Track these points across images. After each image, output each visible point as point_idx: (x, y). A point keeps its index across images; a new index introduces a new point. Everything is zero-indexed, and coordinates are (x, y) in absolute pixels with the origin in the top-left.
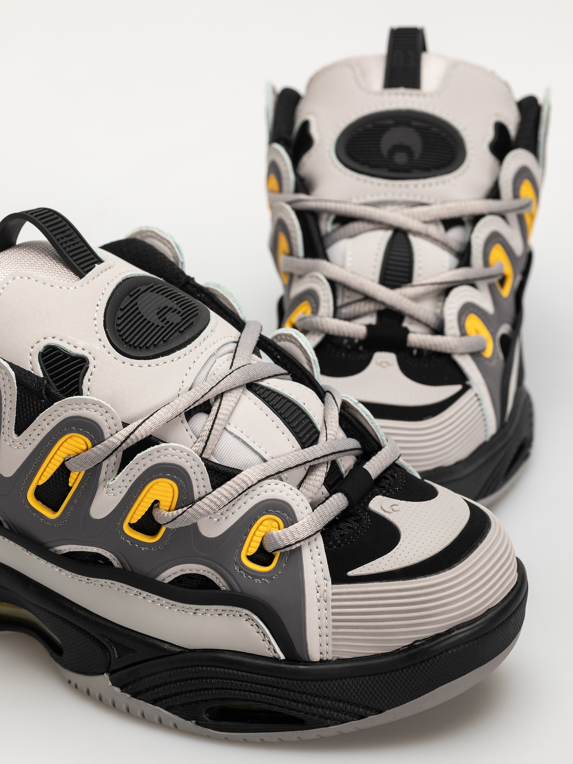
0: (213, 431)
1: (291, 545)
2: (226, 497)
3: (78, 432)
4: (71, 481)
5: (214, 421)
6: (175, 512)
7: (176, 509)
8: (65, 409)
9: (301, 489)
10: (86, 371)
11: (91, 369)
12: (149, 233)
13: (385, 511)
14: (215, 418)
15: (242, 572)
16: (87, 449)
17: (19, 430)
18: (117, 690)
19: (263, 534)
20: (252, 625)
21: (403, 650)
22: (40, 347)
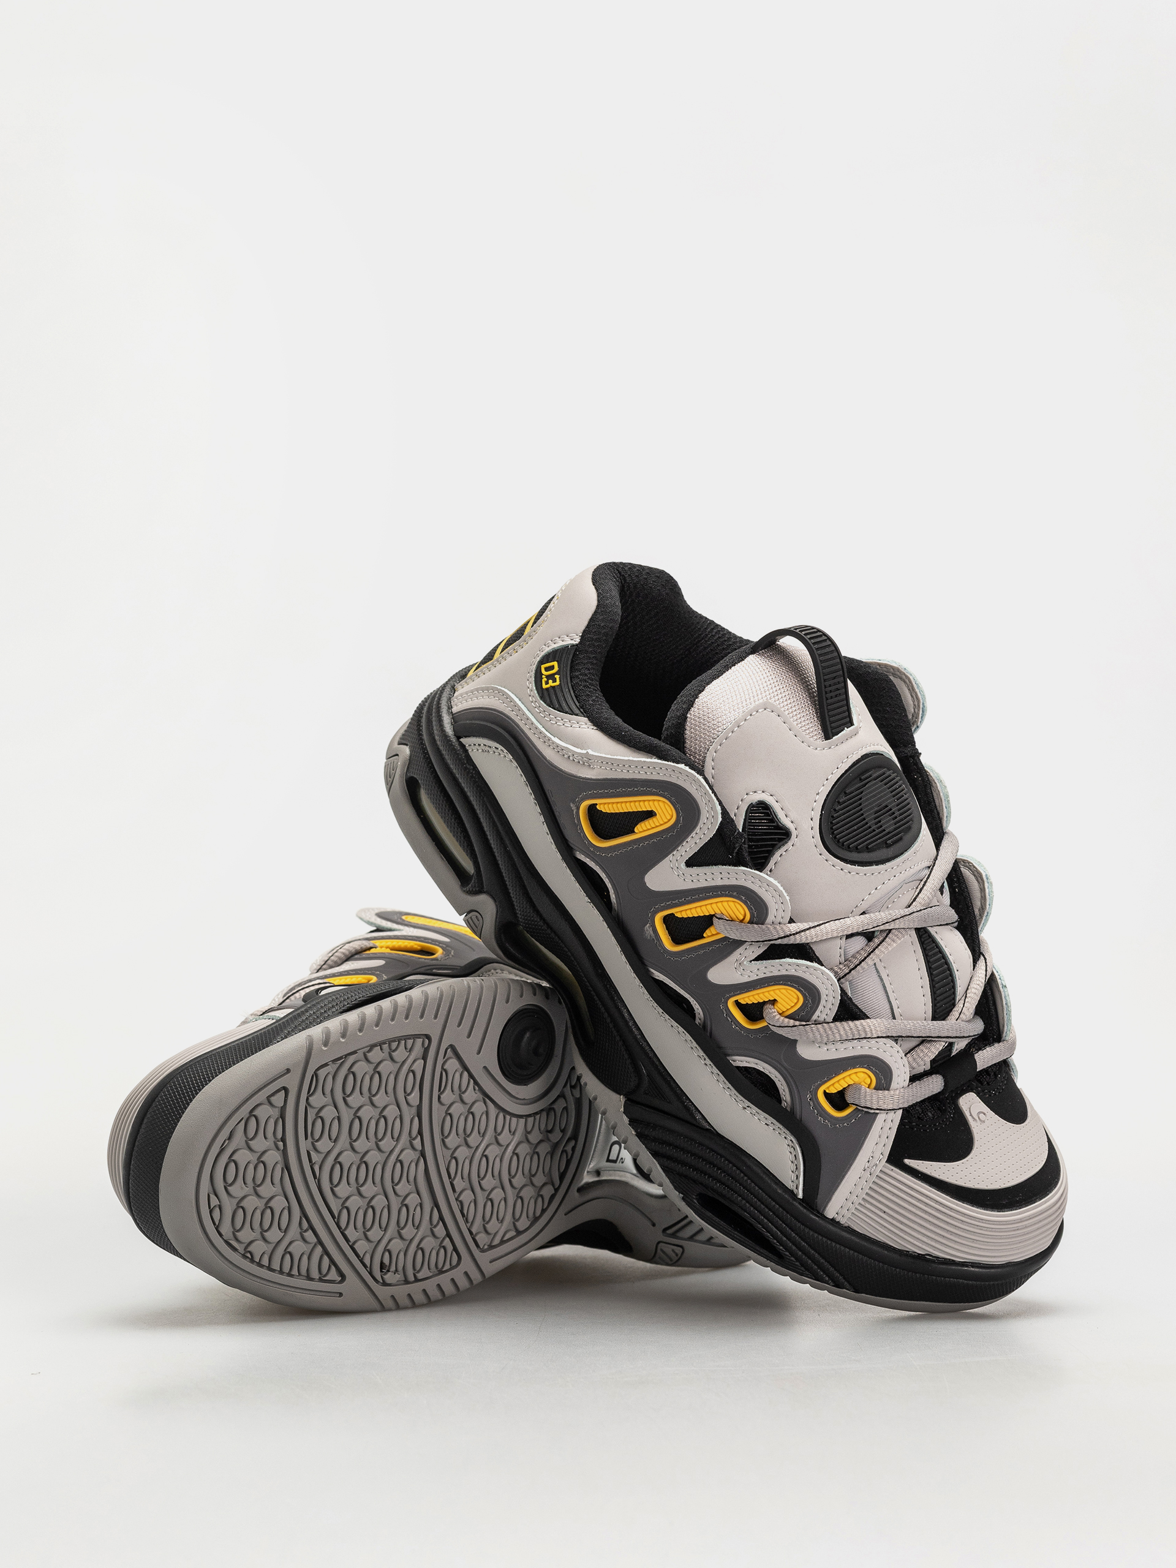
0: (863, 963)
1: (872, 1109)
2: (840, 1035)
3: (745, 903)
4: (707, 933)
5: (870, 954)
6: (787, 1020)
7: (789, 1017)
8: (747, 878)
9: (908, 1055)
10: (783, 845)
11: (790, 843)
12: (904, 677)
13: (971, 1115)
14: (872, 952)
15: (811, 1103)
16: (742, 921)
17: (691, 863)
18: (626, 1119)
19: (852, 1083)
20: (791, 1153)
21: (912, 1254)
22: (756, 798)
